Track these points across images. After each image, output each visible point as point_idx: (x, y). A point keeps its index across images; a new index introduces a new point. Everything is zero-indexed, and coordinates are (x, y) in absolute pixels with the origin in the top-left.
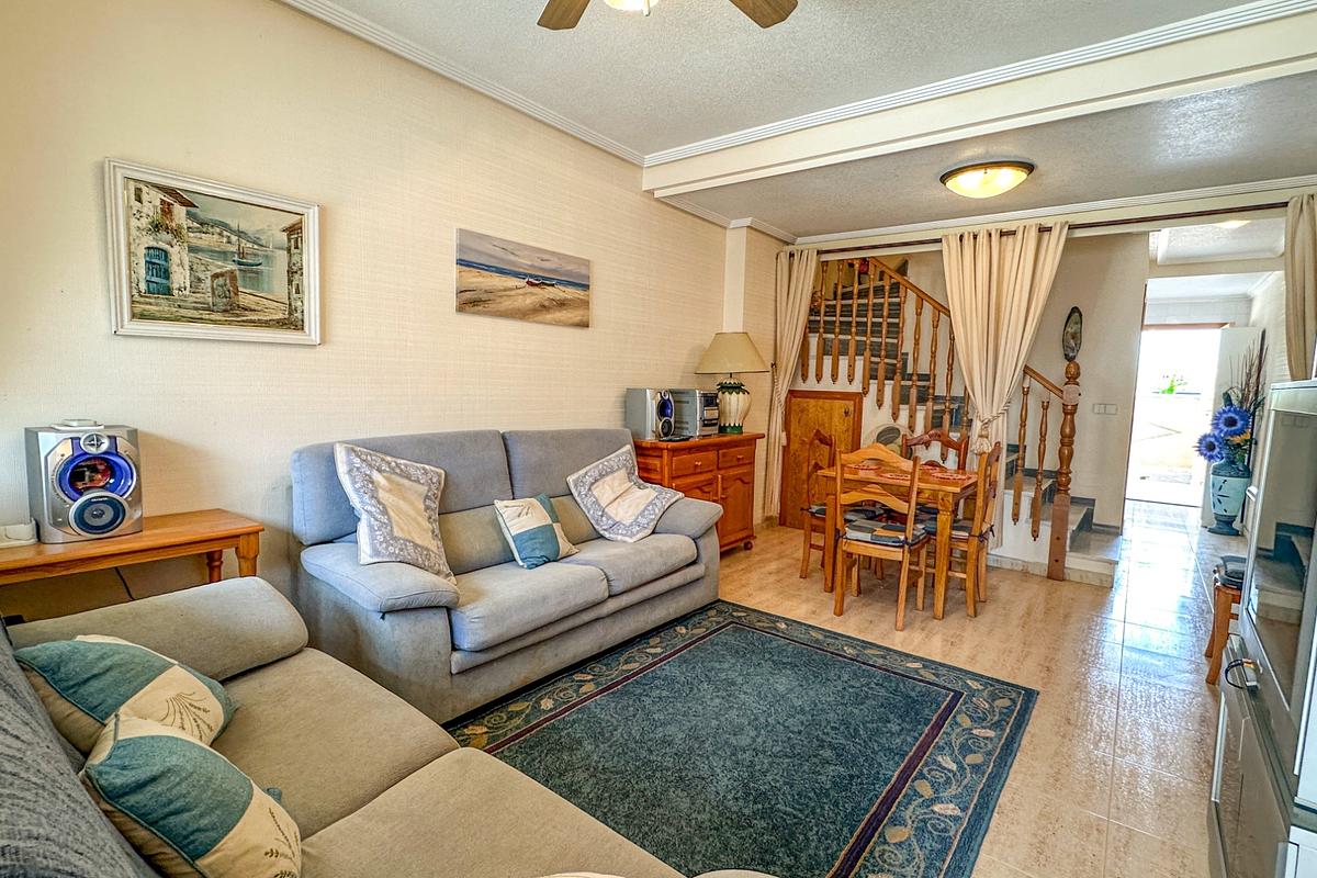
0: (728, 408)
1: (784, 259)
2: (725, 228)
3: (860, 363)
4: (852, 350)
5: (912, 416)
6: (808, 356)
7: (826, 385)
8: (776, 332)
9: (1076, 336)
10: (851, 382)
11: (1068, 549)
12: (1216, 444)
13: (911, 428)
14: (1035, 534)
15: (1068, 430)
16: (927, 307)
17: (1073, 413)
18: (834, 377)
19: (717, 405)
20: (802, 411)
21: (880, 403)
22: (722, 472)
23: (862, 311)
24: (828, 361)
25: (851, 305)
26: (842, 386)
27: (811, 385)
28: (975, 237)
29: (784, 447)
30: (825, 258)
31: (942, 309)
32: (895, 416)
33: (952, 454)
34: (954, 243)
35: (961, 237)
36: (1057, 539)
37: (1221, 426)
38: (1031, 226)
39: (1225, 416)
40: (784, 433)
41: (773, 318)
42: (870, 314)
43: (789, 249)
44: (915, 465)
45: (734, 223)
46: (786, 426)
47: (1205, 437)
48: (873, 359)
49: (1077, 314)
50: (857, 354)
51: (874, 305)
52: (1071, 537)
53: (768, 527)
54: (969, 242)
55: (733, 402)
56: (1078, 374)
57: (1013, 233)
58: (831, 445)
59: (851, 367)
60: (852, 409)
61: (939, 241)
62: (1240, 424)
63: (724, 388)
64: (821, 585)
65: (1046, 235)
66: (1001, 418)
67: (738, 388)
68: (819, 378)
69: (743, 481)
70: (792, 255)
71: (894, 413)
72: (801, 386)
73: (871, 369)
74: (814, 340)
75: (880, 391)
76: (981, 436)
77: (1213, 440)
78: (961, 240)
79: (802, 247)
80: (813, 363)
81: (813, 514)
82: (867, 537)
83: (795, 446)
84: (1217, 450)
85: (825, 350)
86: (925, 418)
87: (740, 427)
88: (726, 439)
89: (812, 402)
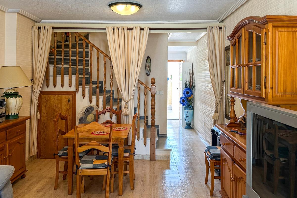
0: (10, 106)
1: (36, 30)
2: (5, 12)
3: (74, 78)
4: (70, 72)
5: (98, 101)
6: (49, 75)
7: (58, 88)
8: (33, 64)
9: (149, 67)
10: (70, 86)
11: (156, 148)
12: (185, 100)
13: (98, 105)
14: (145, 144)
15: (153, 103)
16: (102, 55)
17: (154, 97)
18: (62, 85)
19: (5, 105)
20: (47, 101)
21: (84, 96)
22: (9, 141)
23: (74, 54)
24: (59, 78)
25: (69, 51)
26: (66, 88)
27: (51, 88)
28: (118, 29)
29: (38, 120)
30: (56, 31)
31: (108, 57)
32: (91, 101)
33: (114, 116)
34: (111, 30)
35: (113, 29)
36: (152, 144)
37: (186, 94)
38: (137, 27)
39: (186, 91)
40: (38, 113)
41: (31, 57)
42: (77, 56)
43: (38, 25)
44: (111, 130)
45: (10, 10)
46: (39, 109)
47: (182, 98)
48: (80, 76)
49: (149, 59)
50: (72, 75)
51: (79, 52)
52: (156, 143)
53: (31, 161)
54: (116, 30)
55: (13, 103)
56: (155, 82)
57: (132, 29)
58: (66, 120)
59: (70, 80)
60: (71, 99)
61: (105, 29)
62: (190, 93)
63: (8, 95)
64: (66, 192)
65: (142, 31)
66: (132, 100)
67: (16, 95)
68: (55, 85)
69: (20, 144)
70: (40, 28)
71: (90, 100)
72: (46, 89)
73: (79, 81)
74: (51, 68)
75: (84, 91)
76: (125, 108)
77: (184, 99)
78: (113, 30)
79: (44, 25)
80: (51, 79)
81: (60, 156)
82: (91, 166)
83: (44, 118)
84: (185, 102)
85: (57, 72)
86: (103, 101)
87: (17, 115)
88: (11, 123)
89: (52, 97)
